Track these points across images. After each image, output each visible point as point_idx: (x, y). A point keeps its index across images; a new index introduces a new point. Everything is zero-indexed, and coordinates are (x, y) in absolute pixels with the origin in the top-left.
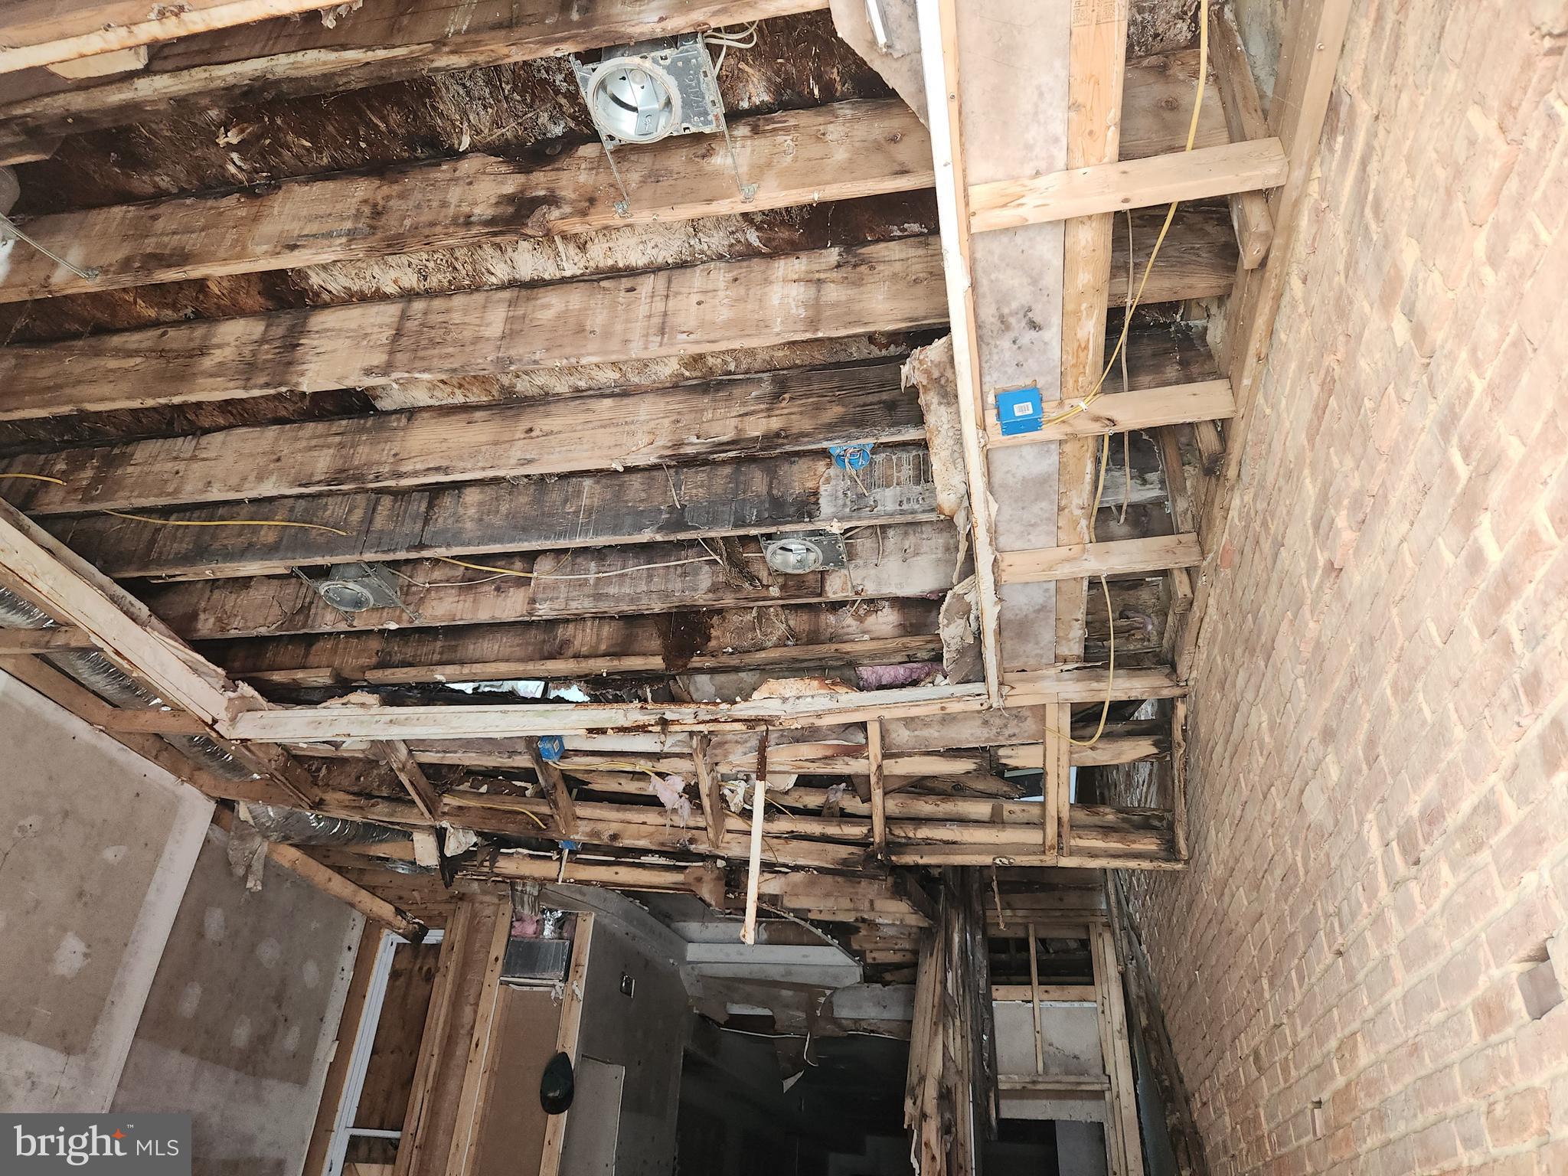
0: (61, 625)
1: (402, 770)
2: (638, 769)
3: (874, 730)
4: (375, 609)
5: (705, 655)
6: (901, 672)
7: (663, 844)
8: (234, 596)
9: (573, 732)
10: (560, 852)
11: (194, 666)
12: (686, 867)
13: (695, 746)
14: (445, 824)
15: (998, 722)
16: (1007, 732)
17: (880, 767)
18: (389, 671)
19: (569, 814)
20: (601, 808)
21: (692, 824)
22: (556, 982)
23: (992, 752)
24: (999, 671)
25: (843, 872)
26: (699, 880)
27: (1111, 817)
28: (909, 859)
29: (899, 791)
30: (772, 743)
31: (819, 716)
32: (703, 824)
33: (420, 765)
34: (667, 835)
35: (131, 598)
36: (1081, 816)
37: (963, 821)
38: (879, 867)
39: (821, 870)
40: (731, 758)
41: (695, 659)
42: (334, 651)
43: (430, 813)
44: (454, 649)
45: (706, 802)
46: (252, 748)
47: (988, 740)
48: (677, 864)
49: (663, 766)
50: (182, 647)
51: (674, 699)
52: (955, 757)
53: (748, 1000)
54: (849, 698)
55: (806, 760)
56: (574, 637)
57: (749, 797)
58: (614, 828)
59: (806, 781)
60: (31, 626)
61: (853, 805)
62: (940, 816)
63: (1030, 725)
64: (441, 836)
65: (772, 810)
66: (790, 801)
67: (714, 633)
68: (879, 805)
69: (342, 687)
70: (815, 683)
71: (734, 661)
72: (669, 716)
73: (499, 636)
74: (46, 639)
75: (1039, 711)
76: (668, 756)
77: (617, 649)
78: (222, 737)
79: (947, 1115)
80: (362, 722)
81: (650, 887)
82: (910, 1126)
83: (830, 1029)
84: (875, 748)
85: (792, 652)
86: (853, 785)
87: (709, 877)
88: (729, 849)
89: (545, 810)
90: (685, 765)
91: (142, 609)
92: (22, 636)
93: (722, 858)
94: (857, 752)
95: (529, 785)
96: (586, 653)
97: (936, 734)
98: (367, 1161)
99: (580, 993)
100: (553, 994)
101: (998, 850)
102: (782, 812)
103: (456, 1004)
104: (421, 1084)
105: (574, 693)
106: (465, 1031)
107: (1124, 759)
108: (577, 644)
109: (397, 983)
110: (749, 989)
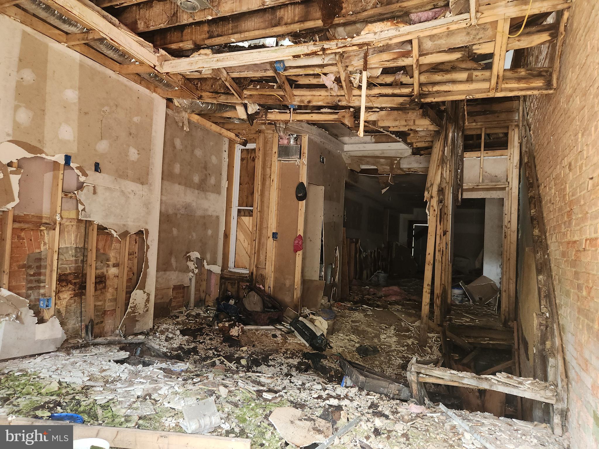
0: (90, 30)
1: (226, 80)
2: (315, 72)
3: (415, 43)
4: (201, 10)
5: (340, 17)
6: (430, 14)
7: (328, 103)
8: (148, 11)
9: (287, 58)
10: (290, 109)
11: (141, 43)
12: (338, 112)
13: (337, 59)
14: (246, 102)
15: (474, 32)
16: (478, 37)
17: (418, 60)
18: (213, 39)
19: (291, 94)
20: (303, 91)
21: (339, 94)
22: (297, 159)
23: (470, 48)
24: (476, 5)
25: (400, 109)
26: (344, 117)
27: (523, 73)
28: (428, 100)
29: (426, 71)
30: (370, 54)
31: (390, 39)
32: (343, 94)
33: (233, 79)
34: (329, 100)
35: (110, 16)
36: (509, 74)
37: (454, 82)
38: (415, 105)
39: (393, 109)
40: (353, 63)
41: (336, 19)
42: (192, 33)
43: (240, 98)
44: (237, 27)
45: (344, 84)
46: (171, 76)
47: (469, 42)
48: (335, 111)
49: (326, 70)
50: (134, 35)
51: (328, 39)
52: (452, 52)
53: (368, 163)
54: (405, 29)
55: (385, 61)
56: (284, 15)
57: (360, 81)
58: (309, 98)
59: (386, 71)
60: (79, 32)
61: (406, 79)
62: (444, 81)
63: (490, 32)
64: (245, 106)
65: (370, 85)
66: (379, 81)
67: (344, 5)
68: (417, 78)
69: (197, 48)
70: (389, 23)
71: (353, 18)
72: (326, 46)
73: (253, 18)
74: (86, 37)
75: (494, 24)
76: (327, 65)
77: (303, 19)
78: (159, 72)
79: (441, 197)
80: (207, 62)
81: (325, 121)
82: (426, 200)
83: (399, 172)
84: (415, 52)
85: (379, 10)
86: (407, 71)
87: (347, 115)
88: (354, 103)
89: (282, 93)
90: (334, 69)
91: (116, 21)
92: (78, 36)
93: (352, 107)
94: (407, 54)
95: (275, 84)
96: (290, 22)
97: (444, 42)
98: (244, 216)
99: (306, 163)
100: (296, 163)
101: (468, 92)
102: (375, 86)
103: (264, 168)
104: (257, 193)
105: (287, 42)
106: (268, 176)
107: (534, 44)
108: (286, 18)
109: (244, 162)
110: (368, 160)
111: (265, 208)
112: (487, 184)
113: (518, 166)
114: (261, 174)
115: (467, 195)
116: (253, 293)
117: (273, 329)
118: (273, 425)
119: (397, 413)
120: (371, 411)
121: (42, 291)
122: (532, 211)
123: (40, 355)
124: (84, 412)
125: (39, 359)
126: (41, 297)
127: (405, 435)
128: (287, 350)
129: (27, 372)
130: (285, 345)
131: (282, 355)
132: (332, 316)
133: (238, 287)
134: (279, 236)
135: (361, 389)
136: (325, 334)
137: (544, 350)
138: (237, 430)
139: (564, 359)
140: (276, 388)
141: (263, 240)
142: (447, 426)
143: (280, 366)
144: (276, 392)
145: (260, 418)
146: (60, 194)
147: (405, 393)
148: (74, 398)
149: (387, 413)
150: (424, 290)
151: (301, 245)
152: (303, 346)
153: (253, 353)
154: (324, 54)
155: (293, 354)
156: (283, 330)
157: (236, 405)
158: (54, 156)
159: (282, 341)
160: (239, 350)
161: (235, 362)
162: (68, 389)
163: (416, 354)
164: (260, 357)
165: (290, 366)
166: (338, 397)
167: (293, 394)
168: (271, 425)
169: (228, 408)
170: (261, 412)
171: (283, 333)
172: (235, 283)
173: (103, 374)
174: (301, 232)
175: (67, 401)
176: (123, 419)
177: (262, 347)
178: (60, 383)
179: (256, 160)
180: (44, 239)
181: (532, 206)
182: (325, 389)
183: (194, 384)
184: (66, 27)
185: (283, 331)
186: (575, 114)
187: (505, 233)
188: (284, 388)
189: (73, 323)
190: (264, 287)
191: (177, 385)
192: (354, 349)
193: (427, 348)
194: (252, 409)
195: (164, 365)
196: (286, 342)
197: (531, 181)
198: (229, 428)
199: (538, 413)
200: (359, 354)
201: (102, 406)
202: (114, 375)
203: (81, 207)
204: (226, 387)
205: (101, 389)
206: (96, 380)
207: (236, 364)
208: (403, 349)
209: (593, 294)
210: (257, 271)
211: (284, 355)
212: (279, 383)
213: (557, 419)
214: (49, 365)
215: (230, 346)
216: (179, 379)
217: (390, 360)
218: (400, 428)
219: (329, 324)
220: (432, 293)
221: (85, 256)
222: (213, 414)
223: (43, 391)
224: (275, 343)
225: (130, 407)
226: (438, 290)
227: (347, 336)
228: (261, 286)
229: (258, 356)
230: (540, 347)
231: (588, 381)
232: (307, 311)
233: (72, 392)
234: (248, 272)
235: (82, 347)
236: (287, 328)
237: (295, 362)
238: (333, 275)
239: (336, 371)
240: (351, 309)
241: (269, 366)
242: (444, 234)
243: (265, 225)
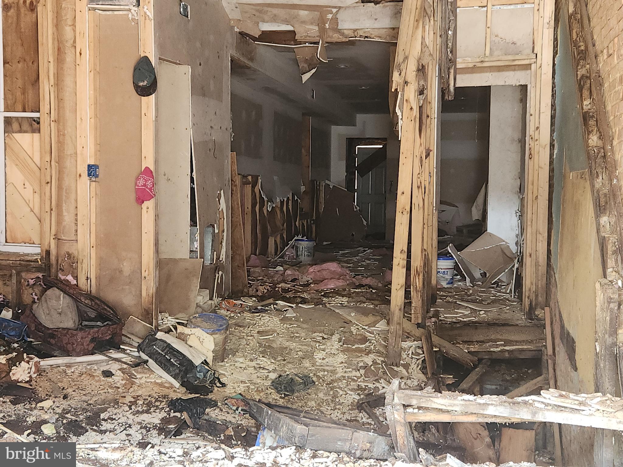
22: (131, 7)
53: (275, 19)
79: (422, 83)
82: (396, 90)
83: (336, 37)
98: (20, 131)
99: (151, 14)
100: (130, 16)
103: (58, 25)
104: (46, 81)
106: (69, 44)
109: (9, 14)
110: (275, 11)
111: (68, 114)
112: (499, 58)
113: (552, 22)
114: (53, 39)
115: (464, 81)
116: (53, 292)
117: (102, 361)
122: (585, 103)
128: (137, 398)
130: (132, 389)
131: (127, 408)
132: (221, 326)
133: (19, 282)
134: (101, 172)
136: (210, 361)
141: (68, 181)
143: (125, 429)
150: (395, 262)
151: (150, 189)
152: (168, 388)
153: (66, 412)
155: (149, 405)
156: (124, 360)
159: (124, 382)
160: (35, 408)
161: (30, 431)
163: (382, 381)
164: (81, 417)
165: (145, 427)
171: (125, 366)
172: (11, 276)
174: (149, 163)
177: (84, 398)
179: (40, 8)
181: (586, 93)
185: (125, 363)
187: (530, 149)
190: (76, 278)
192: (269, 383)
193: (401, 368)
196: (133, 383)
197: (583, 48)
200: (278, 392)
207: (32, 436)
208: (358, 374)
210: (58, 247)
211: (131, 409)
215: (14, 403)
217: (335, 396)
219: (217, 340)
220: (408, 268)
224: (111, 387)
226: (417, 262)
227: (251, 360)
228: (70, 278)
229: (77, 416)
232: (169, 321)
234: (38, 250)
236: (132, 356)
237: (155, 418)
238: (216, 248)
239: (238, 428)
240: (254, 310)
241: (103, 432)
242: (427, 155)
243: (69, 151)
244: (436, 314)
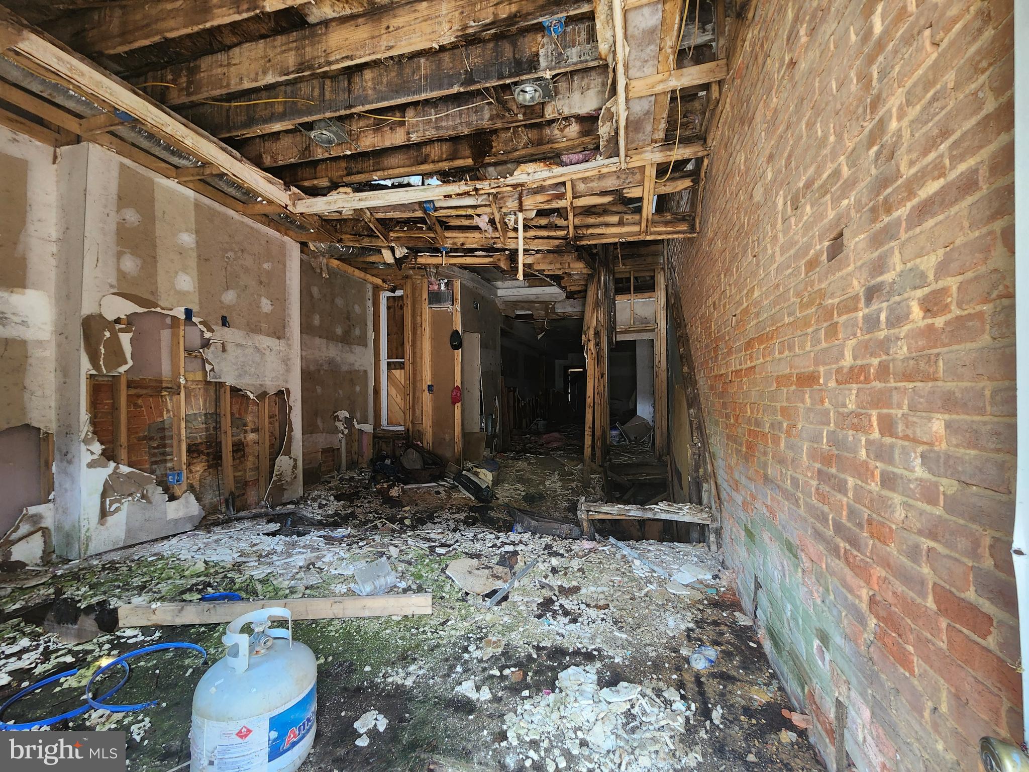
0: (206, 164)
1: (370, 222)
2: (468, 214)
3: (569, 185)
4: (338, 145)
5: (491, 156)
6: (581, 156)
7: (483, 246)
8: (275, 142)
9: (438, 198)
10: (442, 253)
11: (269, 180)
12: (493, 255)
13: (491, 200)
14: (393, 244)
15: (624, 176)
16: (627, 181)
17: (572, 203)
18: (353, 177)
19: (442, 236)
20: (455, 233)
21: (493, 236)
22: (449, 306)
23: (621, 191)
24: (625, 150)
25: (556, 251)
26: (499, 260)
27: (668, 217)
28: (584, 243)
29: (580, 214)
30: (524, 195)
31: (544, 181)
32: (498, 236)
33: (377, 219)
34: (484, 242)
35: (230, 148)
36: (657, 218)
37: (607, 225)
38: (571, 248)
39: (549, 251)
40: (507, 204)
41: (487, 158)
42: (327, 169)
43: (386, 240)
44: (378, 163)
45: (499, 226)
46: (306, 217)
47: (619, 186)
48: (490, 254)
49: (479, 211)
50: (260, 171)
51: (478, 179)
52: (605, 195)
53: (522, 308)
54: (558, 170)
55: (540, 203)
56: (431, 152)
57: (516, 222)
58: (462, 240)
59: (541, 213)
60: (193, 166)
61: (561, 222)
62: (597, 223)
63: (638, 177)
64: (392, 250)
65: (526, 227)
66: (534, 223)
67: (494, 144)
68: (572, 221)
69: (335, 186)
70: (542, 164)
71: (505, 158)
72: (478, 186)
73: (397, 155)
74: (202, 171)
75: (642, 168)
76: (480, 206)
77: (451, 157)
78: (292, 213)
79: (597, 340)
80: (347, 201)
81: (479, 264)
82: (584, 344)
83: (554, 316)
84: (569, 194)
85: (530, 150)
86: (561, 214)
87: (503, 258)
88: (510, 245)
89: (432, 235)
90: (488, 210)
91: (238, 155)
92: (191, 171)
93: (507, 250)
94: (561, 196)
95: (424, 225)
96: (437, 160)
97: (597, 185)
98: (395, 369)
99: (459, 309)
100: (449, 310)
101: (621, 235)
102: (530, 228)
103: (414, 316)
104: (407, 344)
105: (434, 181)
106: (419, 326)
107: (678, 189)
108: (432, 155)
109: (391, 310)
110: (523, 304)
111: (418, 360)
112: (638, 326)
113: (665, 307)
114: (411, 323)
115: (620, 338)
116: (411, 450)
117: (435, 486)
118: (450, 578)
119: (571, 550)
120: (546, 552)
121: (169, 465)
122: (680, 350)
123: (174, 536)
124: (240, 589)
125: (174, 541)
126: (168, 472)
127: (581, 570)
128: (452, 505)
129: (163, 556)
130: (450, 501)
131: (448, 511)
132: (496, 467)
133: (394, 445)
134: (434, 388)
135: (534, 534)
136: (490, 485)
137: (698, 477)
138: (414, 587)
139: (716, 483)
140: (449, 542)
141: (418, 394)
142: (618, 556)
143: (446, 522)
144: (449, 546)
145: (437, 572)
146: (182, 354)
147: (576, 531)
148: (226, 576)
149: (562, 552)
150: (586, 433)
151: (459, 397)
152: (468, 500)
153: (416, 512)
154: (477, 194)
155: (459, 509)
156: (446, 485)
157: (409, 563)
158: (171, 310)
159: (446, 497)
160: (402, 510)
161: (398, 522)
162: (217, 568)
164: (425, 515)
165: (457, 521)
166: (513, 543)
167: (467, 546)
168: (448, 577)
169: (401, 567)
170: (437, 566)
171: (446, 489)
172: (390, 442)
173: (255, 549)
174: (458, 383)
175: (218, 580)
176: (287, 591)
177: (426, 505)
178: (206, 562)
179: (404, 308)
180: (166, 405)
181: (681, 345)
182: (498, 538)
183: (361, 548)
184: (175, 160)
185: (446, 487)
186: (717, 256)
188: (457, 541)
189: (210, 497)
190: (422, 443)
191: (342, 551)
192: (521, 498)
193: (591, 489)
194: (427, 565)
195: (322, 533)
196: (451, 498)
197: (679, 321)
198: (405, 586)
199: (695, 535)
200: (526, 503)
201: (260, 581)
202: (268, 549)
203: (208, 367)
204: (396, 547)
205: (256, 564)
206: (249, 555)
207: (400, 525)
208: (568, 492)
209: (740, 420)
210: (413, 427)
212: (450, 538)
213: (712, 538)
214: (188, 546)
215: (391, 508)
216: (343, 545)
217: (556, 504)
218: (575, 564)
219: (494, 475)
220: (593, 435)
221: (218, 423)
222: (388, 574)
223: (186, 573)
224: (439, 500)
225: (293, 578)
226: (598, 433)
227: (512, 485)
228: (419, 443)
229: (423, 515)
230: (695, 475)
231: (739, 499)
232: (470, 465)
233: (222, 570)
234: (403, 429)
235: (223, 523)
236: (450, 483)
237: (462, 516)
238: (494, 426)
239: (504, 521)
240: (513, 459)
241: (435, 523)
242: (602, 377)
243: (418, 378)
244: (610, 460)
